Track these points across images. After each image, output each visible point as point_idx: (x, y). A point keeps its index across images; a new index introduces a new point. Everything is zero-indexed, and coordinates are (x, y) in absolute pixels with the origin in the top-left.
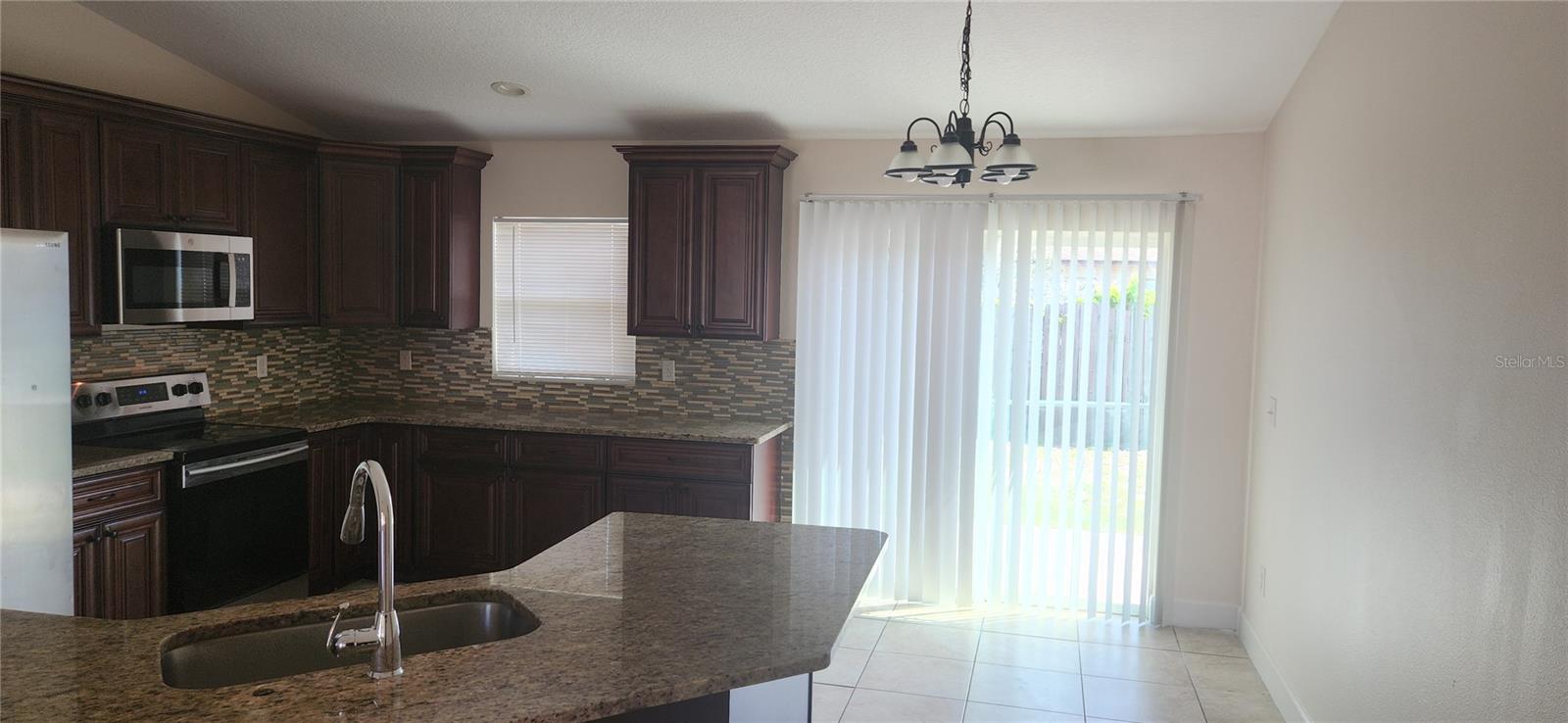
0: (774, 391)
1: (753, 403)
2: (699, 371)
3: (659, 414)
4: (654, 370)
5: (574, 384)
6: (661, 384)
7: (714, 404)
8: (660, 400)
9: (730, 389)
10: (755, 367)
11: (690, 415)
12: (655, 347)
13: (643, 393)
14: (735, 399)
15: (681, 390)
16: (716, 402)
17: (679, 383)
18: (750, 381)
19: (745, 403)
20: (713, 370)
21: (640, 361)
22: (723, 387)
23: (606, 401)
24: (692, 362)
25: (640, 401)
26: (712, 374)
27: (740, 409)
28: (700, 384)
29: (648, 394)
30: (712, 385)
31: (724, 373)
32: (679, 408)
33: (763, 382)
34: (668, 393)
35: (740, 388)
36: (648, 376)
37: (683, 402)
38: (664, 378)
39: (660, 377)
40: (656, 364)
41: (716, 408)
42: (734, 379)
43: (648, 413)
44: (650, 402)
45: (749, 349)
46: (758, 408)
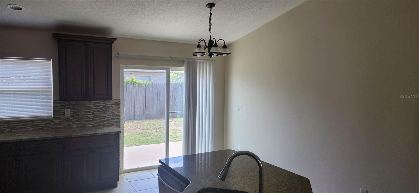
0: (107, 116)
1: (100, 120)
2: (80, 112)
3: (64, 128)
4: (62, 113)
5: (25, 121)
6: (64, 117)
7: (86, 122)
8: (64, 123)
9: (92, 117)
10: (101, 109)
11: (76, 127)
12: (61, 105)
13: (57, 121)
14: (93, 120)
15: (73, 119)
16: (86, 121)
17: (71, 116)
18: (99, 113)
19: (98, 121)
20: (85, 111)
21: (55, 110)
22: (89, 116)
23: (40, 126)
24: (76, 109)
25: (56, 124)
26: (85, 112)
27: (95, 123)
28: (80, 116)
29: (59, 121)
30: (85, 116)
31: (89, 112)
32: (72, 125)
33: (104, 113)
34: (68, 120)
35: (95, 115)
36: (58, 115)
37: (73, 123)
38: (66, 115)
39: (64, 115)
40: (63, 111)
41: (86, 123)
42: (93, 113)
43: (60, 128)
44: (60, 124)
45: (99, 103)
46: (102, 122)
